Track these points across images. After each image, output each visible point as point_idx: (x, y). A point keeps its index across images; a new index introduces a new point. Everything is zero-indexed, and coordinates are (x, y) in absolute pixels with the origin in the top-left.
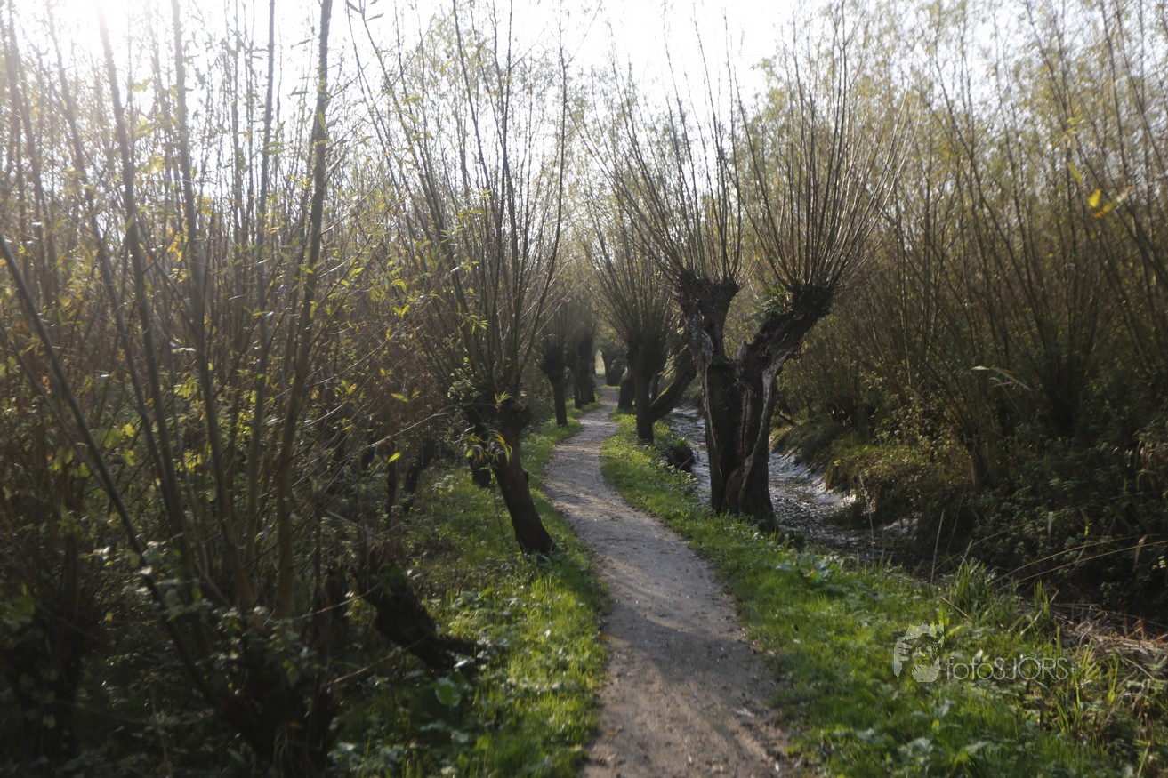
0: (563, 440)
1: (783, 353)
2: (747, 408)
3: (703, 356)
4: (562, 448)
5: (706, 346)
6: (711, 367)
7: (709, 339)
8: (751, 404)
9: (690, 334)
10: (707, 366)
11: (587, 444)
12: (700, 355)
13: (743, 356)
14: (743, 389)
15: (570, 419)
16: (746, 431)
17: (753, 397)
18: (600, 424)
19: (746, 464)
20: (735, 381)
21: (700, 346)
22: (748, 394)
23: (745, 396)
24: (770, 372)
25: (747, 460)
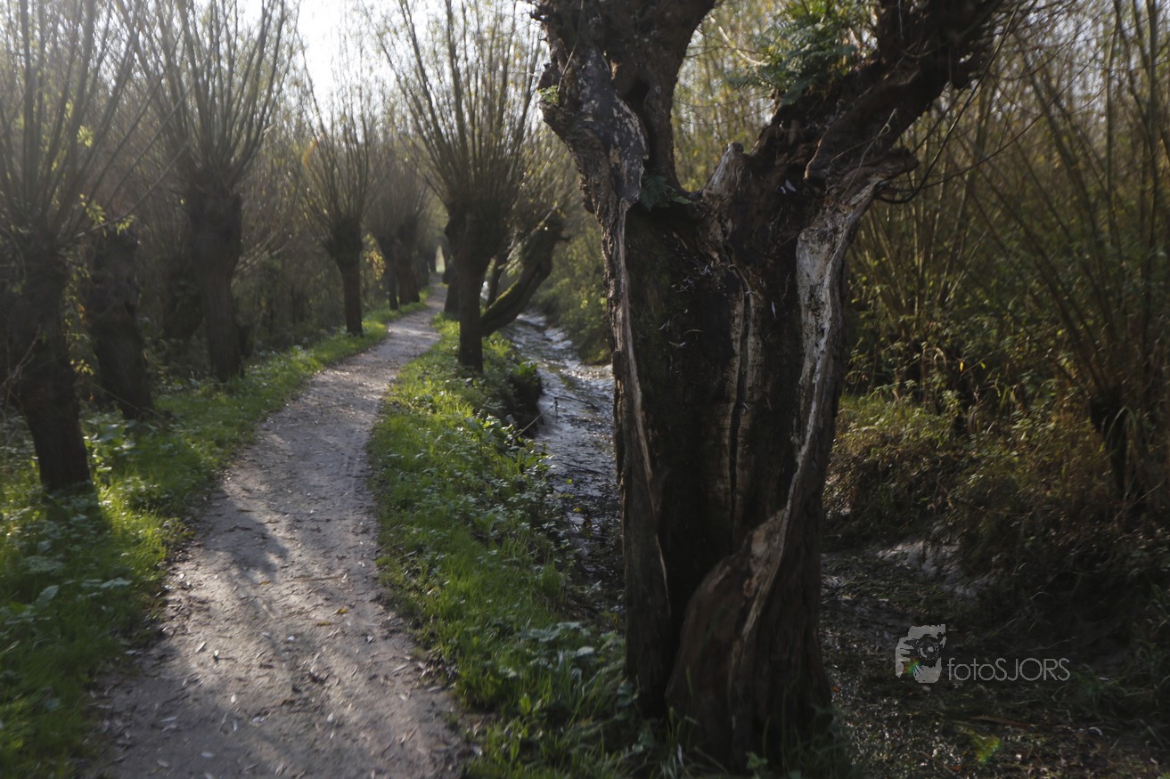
0: (341, 360)
1: (863, 181)
2: (748, 348)
3: (615, 172)
4: (330, 376)
5: (623, 144)
6: (637, 209)
7: (634, 123)
8: (760, 334)
9: (576, 105)
10: (626, 206)
11: (374, 370)
12: (605, 171)
13: (731, 185)
14: (733, 284)
15: (370, 324)
16: (744, 422)
17: (764, 312)
18: (414, 333)
19: (759, 548)
20: (706, 258)
21: (607, 144)
22: (747, 304)
23: (739, 309)
24: (823, 237)
25: (760, 533)
